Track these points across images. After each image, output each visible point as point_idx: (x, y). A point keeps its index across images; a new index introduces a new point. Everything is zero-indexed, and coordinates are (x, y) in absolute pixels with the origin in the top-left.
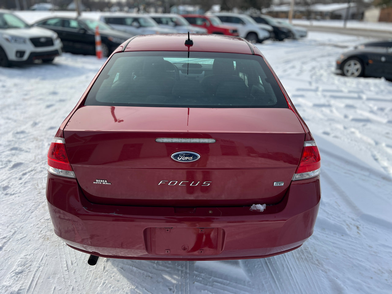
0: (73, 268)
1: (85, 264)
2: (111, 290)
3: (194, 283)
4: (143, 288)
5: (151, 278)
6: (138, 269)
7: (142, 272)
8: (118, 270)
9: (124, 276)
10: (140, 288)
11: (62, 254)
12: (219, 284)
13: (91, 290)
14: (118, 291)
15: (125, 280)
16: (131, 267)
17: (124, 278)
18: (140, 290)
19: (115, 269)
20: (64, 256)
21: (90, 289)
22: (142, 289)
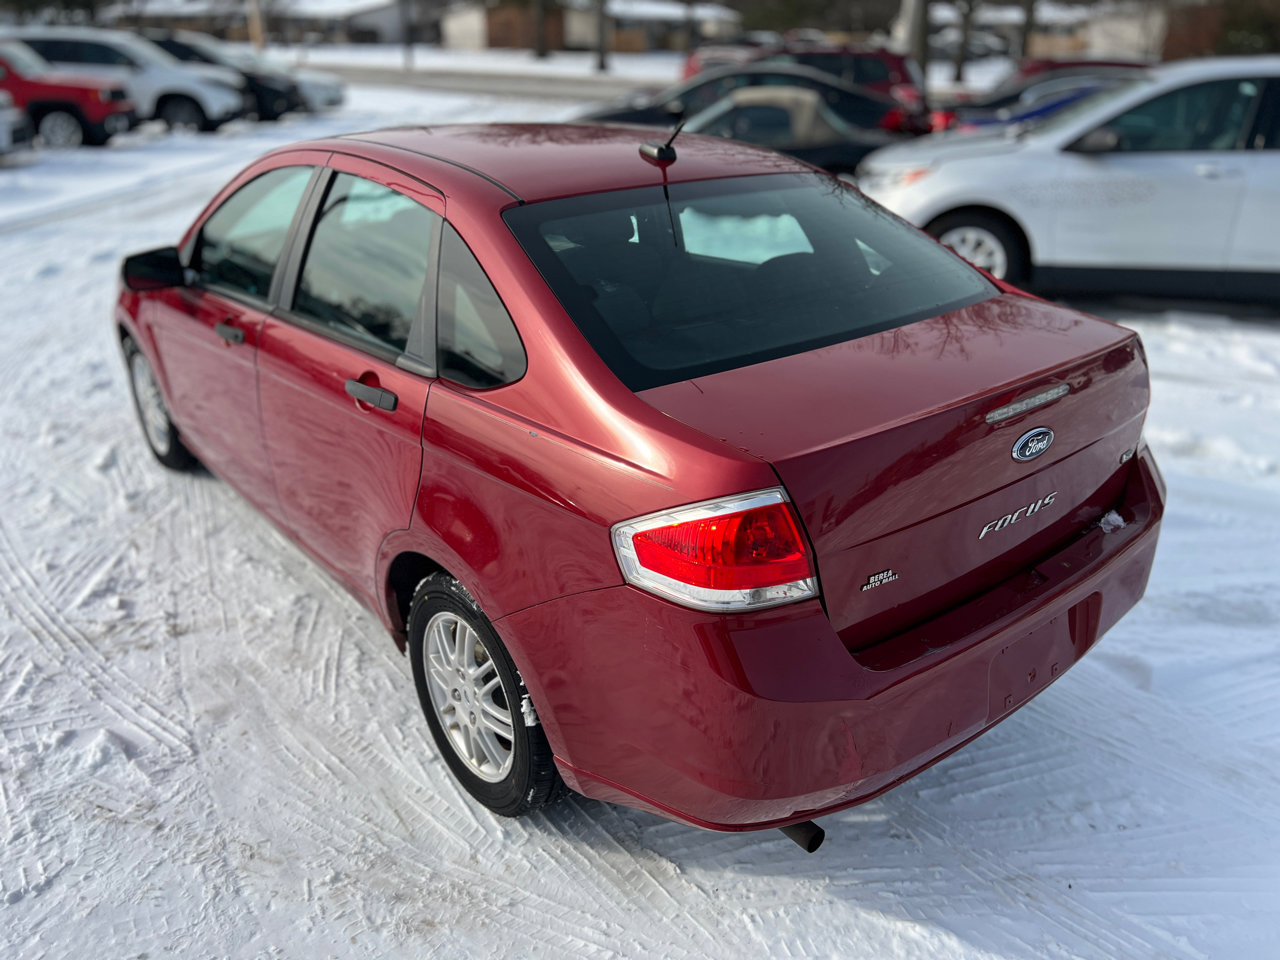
0: (622, 941)
1: (637, 913)
2: (791, 921)
3: (917, 796)
4: (846, 869)
6: (776, 842)
10: (838, 874)
11: (535, 931)
12: (962, 769)
13: (745, 954)
15: (785, 880)
17: (776, 877)
18: (844, 877)
19: (729, 875)
20: (549, 930)
22: (844, 873)
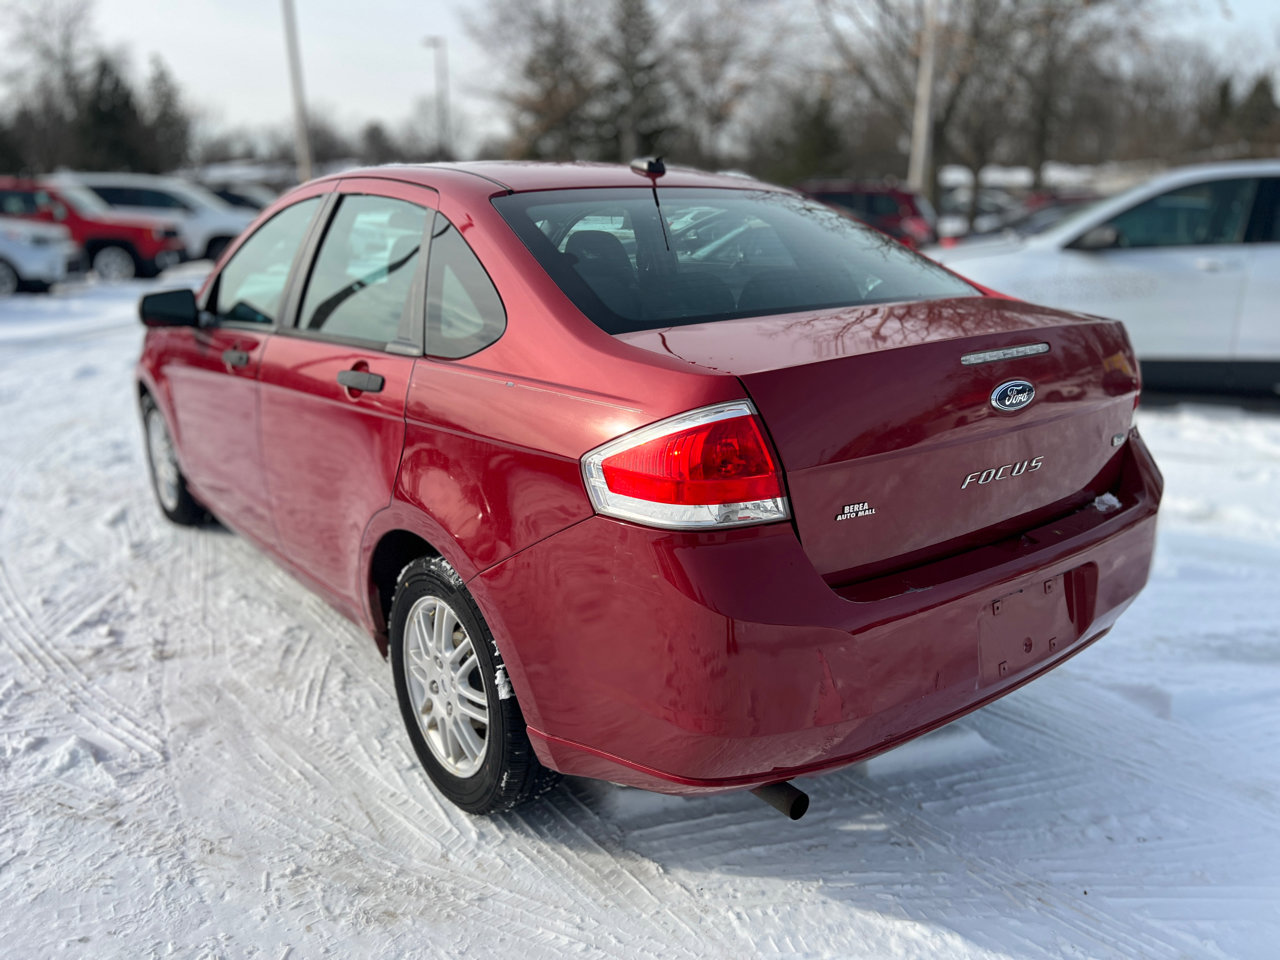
0: (596, 935)
1: (614, 909)
2: (780, 919)
3: (921, 808)
4: (841, 873)
5: (826, 846)
7: (786, 846)
8: (721, 871)
9: (761, 876)
10: (833, 877)
11: (503, 924)
12: (968, 785)
14: (796, 910)
16: (744, 851)
18: (840, 880)
19: (715, 876)
20: (518, 923)
21: (722, 946)
22: (839, 876)
